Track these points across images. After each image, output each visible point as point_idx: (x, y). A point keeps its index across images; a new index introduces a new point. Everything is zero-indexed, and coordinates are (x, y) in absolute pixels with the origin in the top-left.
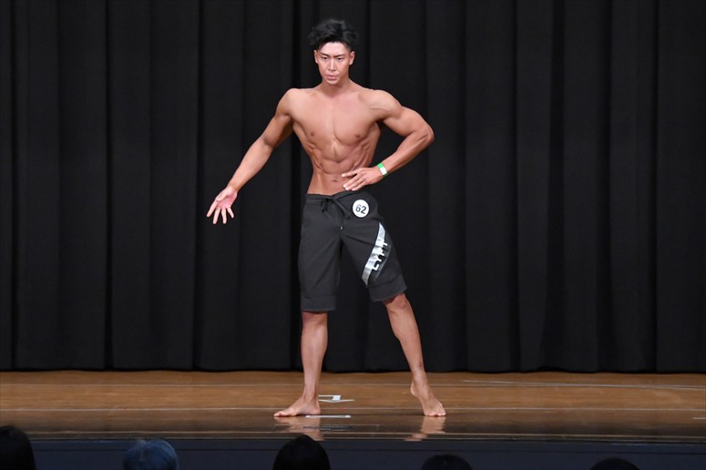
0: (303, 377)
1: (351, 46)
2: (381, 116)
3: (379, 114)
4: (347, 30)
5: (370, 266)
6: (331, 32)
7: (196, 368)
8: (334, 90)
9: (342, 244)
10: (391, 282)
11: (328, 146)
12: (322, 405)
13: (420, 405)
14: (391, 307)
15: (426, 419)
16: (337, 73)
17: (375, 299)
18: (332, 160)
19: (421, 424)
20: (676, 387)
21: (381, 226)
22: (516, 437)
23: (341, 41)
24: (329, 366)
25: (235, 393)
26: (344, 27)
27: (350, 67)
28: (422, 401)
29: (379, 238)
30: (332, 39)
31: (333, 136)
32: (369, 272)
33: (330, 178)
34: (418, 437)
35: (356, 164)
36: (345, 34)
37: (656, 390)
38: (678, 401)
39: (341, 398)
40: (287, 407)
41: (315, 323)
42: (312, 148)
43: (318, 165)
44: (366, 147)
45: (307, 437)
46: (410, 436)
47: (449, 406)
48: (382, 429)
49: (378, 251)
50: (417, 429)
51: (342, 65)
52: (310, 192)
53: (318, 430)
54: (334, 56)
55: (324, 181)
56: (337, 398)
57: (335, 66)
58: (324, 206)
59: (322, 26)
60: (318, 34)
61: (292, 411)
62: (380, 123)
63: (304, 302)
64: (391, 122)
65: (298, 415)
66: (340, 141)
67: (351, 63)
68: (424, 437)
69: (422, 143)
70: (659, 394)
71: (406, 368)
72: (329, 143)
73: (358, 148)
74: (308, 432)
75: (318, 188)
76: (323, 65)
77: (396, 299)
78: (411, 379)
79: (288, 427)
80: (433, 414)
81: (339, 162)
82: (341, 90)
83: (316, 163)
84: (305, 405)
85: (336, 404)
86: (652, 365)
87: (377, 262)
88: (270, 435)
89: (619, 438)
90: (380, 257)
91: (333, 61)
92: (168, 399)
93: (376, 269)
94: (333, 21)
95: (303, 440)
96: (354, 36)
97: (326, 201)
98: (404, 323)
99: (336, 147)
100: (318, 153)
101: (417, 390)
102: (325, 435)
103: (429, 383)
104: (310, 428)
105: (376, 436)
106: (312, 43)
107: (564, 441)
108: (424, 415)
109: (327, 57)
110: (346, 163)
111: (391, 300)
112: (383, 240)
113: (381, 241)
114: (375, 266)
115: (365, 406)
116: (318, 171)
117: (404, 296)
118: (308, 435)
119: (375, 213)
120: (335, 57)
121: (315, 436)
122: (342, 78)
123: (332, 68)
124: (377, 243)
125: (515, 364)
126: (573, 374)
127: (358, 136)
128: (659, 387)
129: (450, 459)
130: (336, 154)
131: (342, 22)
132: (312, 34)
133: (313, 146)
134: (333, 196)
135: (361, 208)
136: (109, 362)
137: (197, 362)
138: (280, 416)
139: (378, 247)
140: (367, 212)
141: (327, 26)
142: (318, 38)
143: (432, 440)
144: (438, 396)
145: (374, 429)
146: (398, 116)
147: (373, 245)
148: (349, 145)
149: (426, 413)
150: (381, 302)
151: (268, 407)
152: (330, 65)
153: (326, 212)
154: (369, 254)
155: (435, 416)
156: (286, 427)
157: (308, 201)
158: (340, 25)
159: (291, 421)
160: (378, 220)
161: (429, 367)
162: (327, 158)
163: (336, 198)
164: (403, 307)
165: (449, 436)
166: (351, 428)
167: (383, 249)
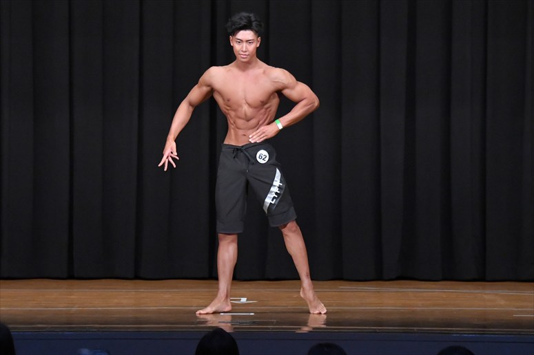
0: (218, 284)
1: (258, 33)
2: (280, 88)
3: (279, 86)
4: (256, 20)
5: (268, 200)
6: (243, 23)
7: (137, 277)
8: (245, 66)
9: (247, 183)
10: (284, 212)
11: (240, 109)
12: (233, 305)
13: (307, 306)
14: (285, 231)
15: (311, 315)
16: (247, 53)
17: (272, 225)
18: (243, 119)
19: (308, 319)
20: (501, 292)
21: (278, 171)
22: (379, 329)
23: (251, 29)
24: (238, 276)
25: (167, 296)
26: (253, 19)
27: (257, 48)
28: (308, 302)
29: (276, 179)
30: (245, 28)
31: (244, 101)
32: (268, 205)
33: (241, 132)
34: (305, 329)
35: (260, 123)
36: (254, 24)
37: (486, 294)
38: (503, 302)
39: (247, 300)
40: (206, 306)
41: (228, 241)
42: (228, 110)
43: (232, 122)
44: (268, 110)
45: (222, 329)
46: (300, 329)
47: (330, 306)
48: (278, 323)
49: (275, 189)
50: (305, 324)
51: (252, 48)
52: (226, 142)
53: (229, 325)
54: (245, 41)
55: (236, 135)
56: (244, 300)
57: (246, 48)
58: (235, 154)
59: (236, 18)
60: (234, 24)
61: (209, 309)
62: (279, 92)
63: (219, 226)
64: (286, 92)
65: (214, 313)
66: (249, 105)
67: (258, 46)
68: (311, 329)
69: (311, 107)
70: (486, 297)
71: (296, 277)
72: (240, 106)
73: (263, 110)
74: (222, 326)
75: (231, 140)
76: (237, 47)
77: (288, 225)
78: (300, 286)
79: (207, 322)
80: (317, 312)
81: (248, 121)
82: (251, 66)
83: (231, 121)
84: (219, 305)
85: (244, 304)
86: (482, 275)
87: (274, 198)
88: (192, 328)
89: (457, 331)
90: (276, 193)
91: (245, 44)
92: (116, 301)
93: (273, 202)
94: (245, 14)
95: (218, 332)
96: (260, 25)
97: (237, 150)
98: (295, 244)
99: (246, 109)
100: (232, 114)
101: (305, 294)
102: (235, 328)
103: (314, 288)
104: (224, 322)
105: (273, 329)
106: (229, 31)
107: (415, 333)
108: (310, 313)
109: (241, 41)
110: (253, 122)
111: (285, 226)
112: (279, 181)
113: (277, 182)
114: (272, 200)
115: (265, 306)
116: (231, 127)
117: (295, 222)
118: (223, 328)
119: (273, 161)
120: (247, 41)
121: (227, 328)
122: (252, 57)
123: (244, 50)
124: (274, 183)
125: (379, 275)
126: (423, 282)
127: (262, 102)
128: (487, 292)
129: (329, 346)
130: (246, 115)
131: (251, 15)
132: (229, 24)
133: (228, 108)
134: (242, 146)
135: (263, 156)
136: (71, 273)
137: (138, 273)
138: (200, 314)
139: (275, 186)
140: (267, 159)
141: (241, 19)
142: (234, 27)
143: (316, 332)
144: (321, 299)
145: (272, 323)
146: (293, 88)
147: (271, 185)
148: (255, 108)
149: (311, 312)
150: (278, 227)
151: (191, 307)
152: (242, 47)
153: (236, 158)
154: (268, 191)
155: (318, 313)
156: (206, 322)
157: (223, 150)
158: (250, 17)
159: (209, 318)
160: (275, 166)
161: (314, 277)
162: (239, 118)
163: (244, 148)
164: (294, 231)
165: (328, 329)
166: (254, 323)
167: (279, 187)
